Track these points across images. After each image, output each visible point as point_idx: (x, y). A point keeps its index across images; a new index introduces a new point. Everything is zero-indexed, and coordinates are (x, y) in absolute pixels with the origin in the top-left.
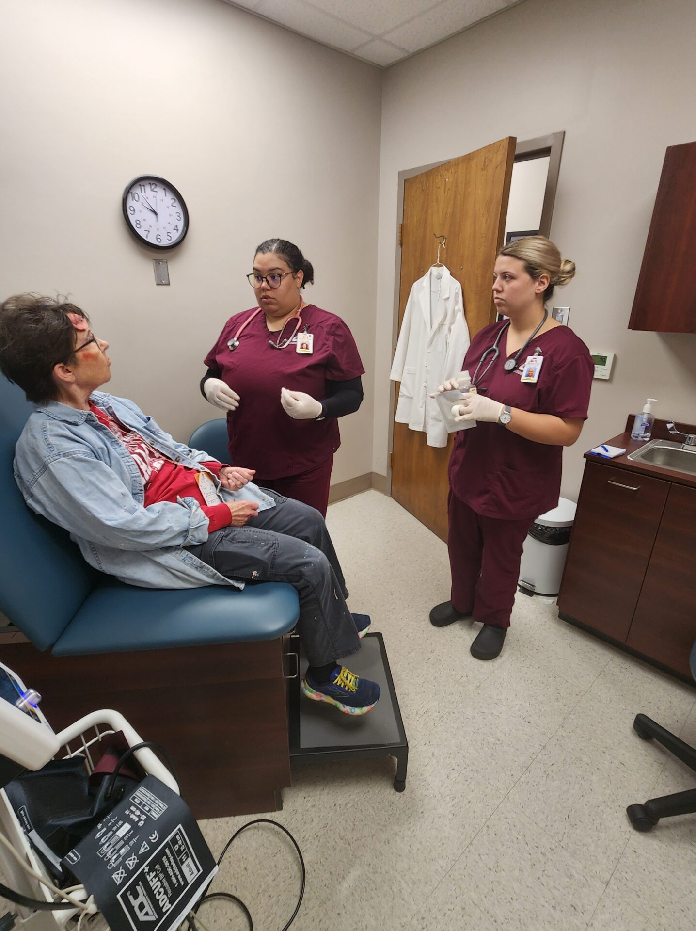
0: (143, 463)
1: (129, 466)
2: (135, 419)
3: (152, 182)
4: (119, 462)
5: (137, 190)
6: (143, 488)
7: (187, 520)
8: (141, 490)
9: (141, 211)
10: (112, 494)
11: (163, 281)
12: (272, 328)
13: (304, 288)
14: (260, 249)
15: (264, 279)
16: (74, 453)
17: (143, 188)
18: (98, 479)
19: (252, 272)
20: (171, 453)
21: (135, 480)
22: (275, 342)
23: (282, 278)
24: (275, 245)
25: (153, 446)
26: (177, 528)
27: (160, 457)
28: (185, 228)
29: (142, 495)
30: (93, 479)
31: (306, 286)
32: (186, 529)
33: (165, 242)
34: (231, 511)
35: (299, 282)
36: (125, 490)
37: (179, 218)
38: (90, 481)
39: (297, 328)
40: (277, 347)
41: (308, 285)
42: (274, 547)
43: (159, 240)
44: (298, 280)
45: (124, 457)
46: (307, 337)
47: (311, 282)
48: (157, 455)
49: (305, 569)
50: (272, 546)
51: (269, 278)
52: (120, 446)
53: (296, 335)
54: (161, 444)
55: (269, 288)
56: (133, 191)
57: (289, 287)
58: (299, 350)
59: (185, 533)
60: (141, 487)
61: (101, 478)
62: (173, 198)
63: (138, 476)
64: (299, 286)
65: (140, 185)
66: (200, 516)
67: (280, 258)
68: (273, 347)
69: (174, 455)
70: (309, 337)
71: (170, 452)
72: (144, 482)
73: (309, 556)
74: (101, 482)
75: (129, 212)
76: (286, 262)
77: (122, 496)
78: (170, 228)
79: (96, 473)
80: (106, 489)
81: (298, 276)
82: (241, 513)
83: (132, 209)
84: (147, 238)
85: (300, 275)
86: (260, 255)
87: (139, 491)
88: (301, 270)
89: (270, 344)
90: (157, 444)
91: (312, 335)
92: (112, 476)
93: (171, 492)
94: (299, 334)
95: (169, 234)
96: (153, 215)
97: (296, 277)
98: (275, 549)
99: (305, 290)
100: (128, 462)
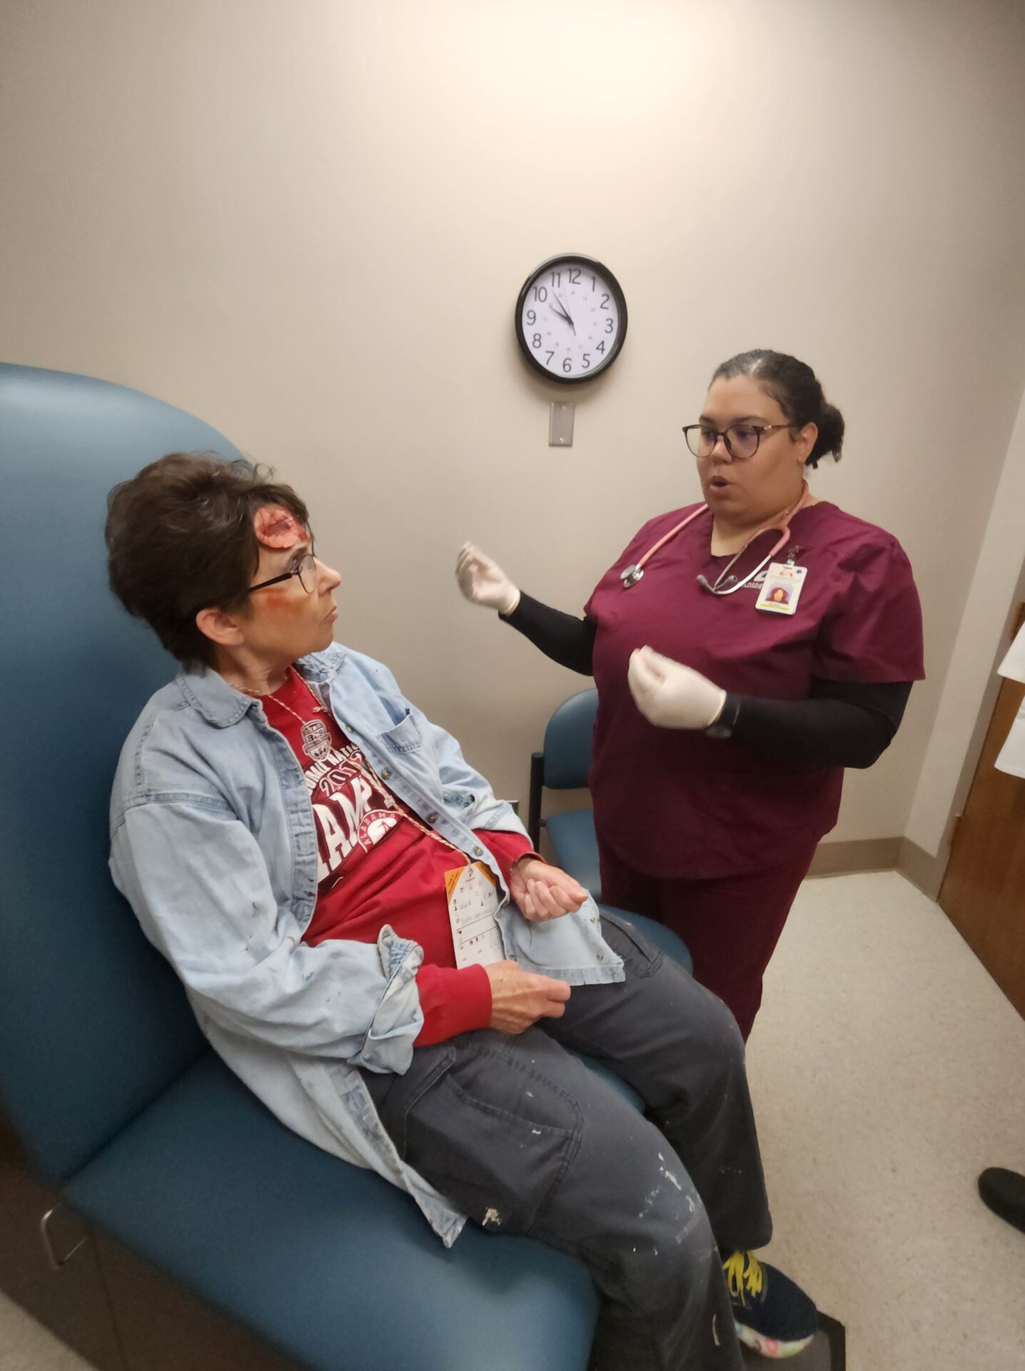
0: (337, 828)
1: (297, 835)
2: (377, 713)
3: (573, 267)
4: (276, 823)
5: (546, 283)
6: (315, 891)
7: (370, 1008)
8: (311, 894)
9: (546, 319)
10: (230, 905)
11: (561, 439)
12: (719, 548)
13: (815, 466)
14: (725, 370)
15: (720, 437)
16: (176, 797)
17: (556, 278)
18: (209, 864)
19: (698, 423)
20: (421, 803)
21: (300, 871)
22: (712, 582)
23: (761, 437)
24: (760, 361)
25: (385, 782)
26: (340, 1027)
27: (392, 808)
28: (617, 347)
29: (311, 904)
30: (197, 862)
31: (821, 462)
32: (363, 1031)
33: (577, 371)
34: (495, 995)
35: (805, 449)
36: (266, 897)
37: (609, 329)
38: (189, 869)
39: (774, 552)
40: (713, 590)
41: (825, 462)
42: (563, 1154)
43: (567, 368)
44: (803, 445)
45: (297, 812)
46: (791, 575)
47: (834, 454)
48: (389, 801)
49: (632, 1257)
50: (558, 1148)
51: (732, 436)
52: (300, 783)
53: (766, 567)
54: (405, 779)
55: (728, 457)
56: (539, 284)
57: (776, 461)
58: (762, 604)
59: (359, 1038)
60: (312, 887)
61: (220, 862)
62: (606, 293)
63: (313, 862)
64: (803, 459)
65: (553, 274)
66: (404, 1009)
67: (765, 390)
68: (703, 590)
69: (426, 807)
70: (796, 575)
71: (420, 800)
72: (323, 873)
73: (654, 1215)
74: (217, 874)
75: (525, 320)
76: (778, 400)
77: (251, 910)
78: (591, 348)
79: (210, 849)
80: (219, 889)
81: (805, 435)
82: (518, 1008)
83: (531, 315)
84: (547, 363)
85: (810, 434)
86: (721, 383)
87: (305, 896)
88: (812, 424)
89: (699, 582)
90: (396, 778)
91: (804, 571)
92: (248, 858)
93: (375, 911)
94: (774, 566)
95: (586, 357)
96: (564, 325)
97: (798, 437)
98: (563, 1159)
99: (816, 471)
100: (301, 825)
